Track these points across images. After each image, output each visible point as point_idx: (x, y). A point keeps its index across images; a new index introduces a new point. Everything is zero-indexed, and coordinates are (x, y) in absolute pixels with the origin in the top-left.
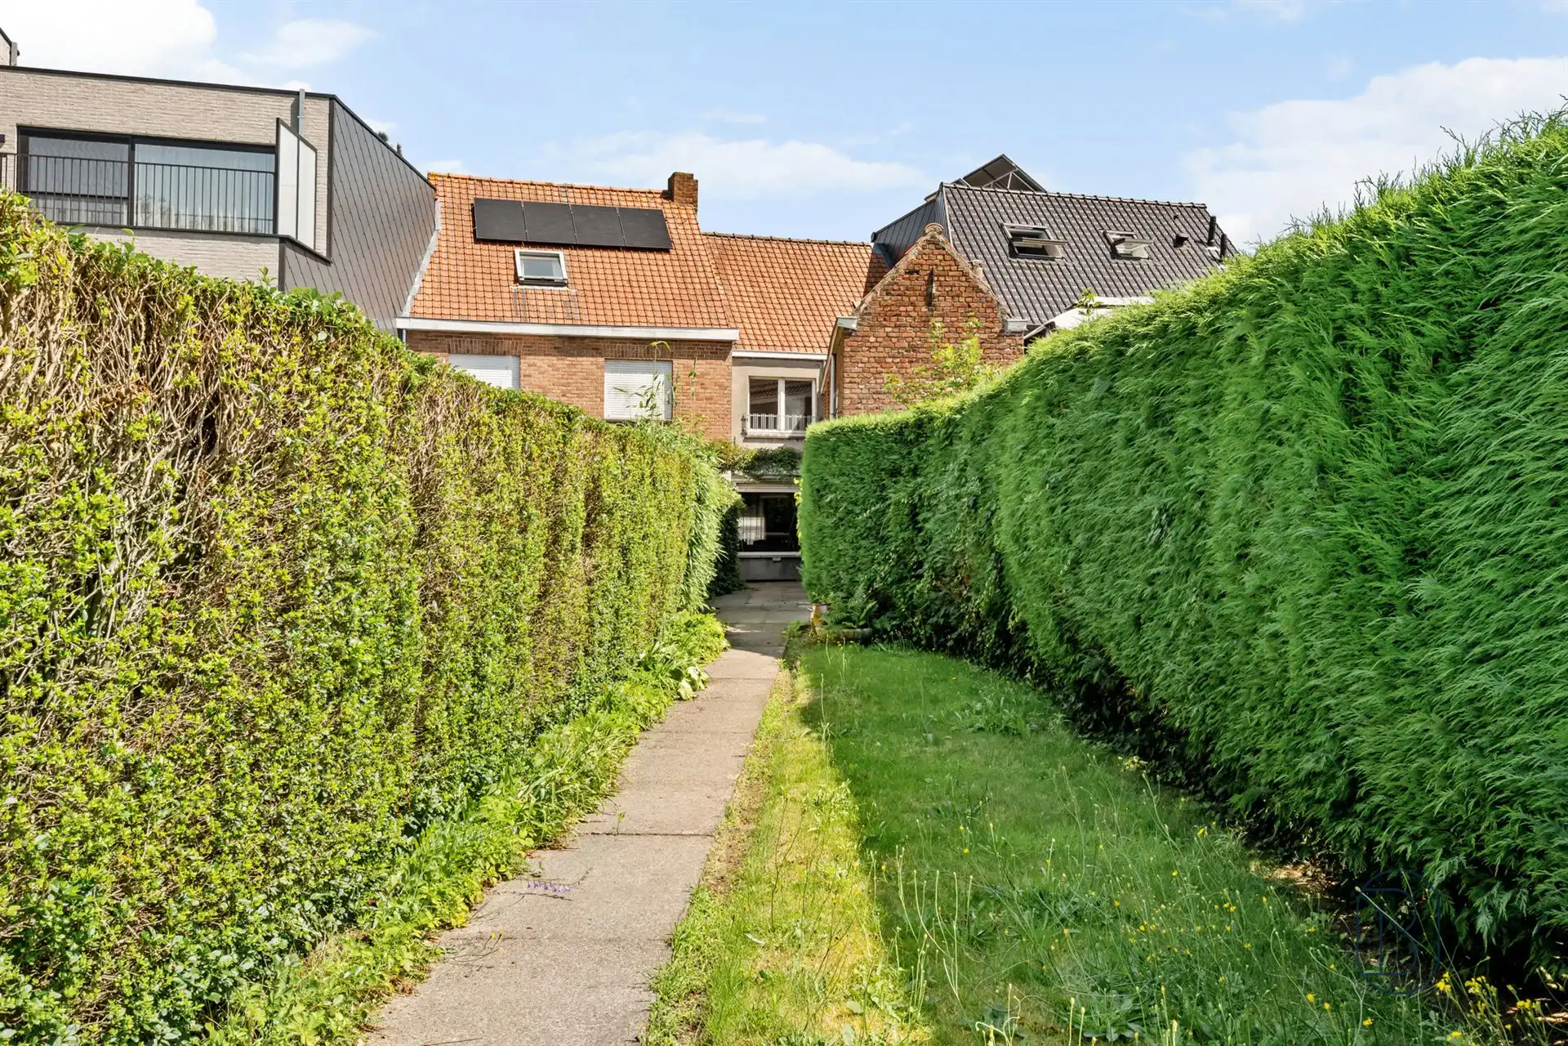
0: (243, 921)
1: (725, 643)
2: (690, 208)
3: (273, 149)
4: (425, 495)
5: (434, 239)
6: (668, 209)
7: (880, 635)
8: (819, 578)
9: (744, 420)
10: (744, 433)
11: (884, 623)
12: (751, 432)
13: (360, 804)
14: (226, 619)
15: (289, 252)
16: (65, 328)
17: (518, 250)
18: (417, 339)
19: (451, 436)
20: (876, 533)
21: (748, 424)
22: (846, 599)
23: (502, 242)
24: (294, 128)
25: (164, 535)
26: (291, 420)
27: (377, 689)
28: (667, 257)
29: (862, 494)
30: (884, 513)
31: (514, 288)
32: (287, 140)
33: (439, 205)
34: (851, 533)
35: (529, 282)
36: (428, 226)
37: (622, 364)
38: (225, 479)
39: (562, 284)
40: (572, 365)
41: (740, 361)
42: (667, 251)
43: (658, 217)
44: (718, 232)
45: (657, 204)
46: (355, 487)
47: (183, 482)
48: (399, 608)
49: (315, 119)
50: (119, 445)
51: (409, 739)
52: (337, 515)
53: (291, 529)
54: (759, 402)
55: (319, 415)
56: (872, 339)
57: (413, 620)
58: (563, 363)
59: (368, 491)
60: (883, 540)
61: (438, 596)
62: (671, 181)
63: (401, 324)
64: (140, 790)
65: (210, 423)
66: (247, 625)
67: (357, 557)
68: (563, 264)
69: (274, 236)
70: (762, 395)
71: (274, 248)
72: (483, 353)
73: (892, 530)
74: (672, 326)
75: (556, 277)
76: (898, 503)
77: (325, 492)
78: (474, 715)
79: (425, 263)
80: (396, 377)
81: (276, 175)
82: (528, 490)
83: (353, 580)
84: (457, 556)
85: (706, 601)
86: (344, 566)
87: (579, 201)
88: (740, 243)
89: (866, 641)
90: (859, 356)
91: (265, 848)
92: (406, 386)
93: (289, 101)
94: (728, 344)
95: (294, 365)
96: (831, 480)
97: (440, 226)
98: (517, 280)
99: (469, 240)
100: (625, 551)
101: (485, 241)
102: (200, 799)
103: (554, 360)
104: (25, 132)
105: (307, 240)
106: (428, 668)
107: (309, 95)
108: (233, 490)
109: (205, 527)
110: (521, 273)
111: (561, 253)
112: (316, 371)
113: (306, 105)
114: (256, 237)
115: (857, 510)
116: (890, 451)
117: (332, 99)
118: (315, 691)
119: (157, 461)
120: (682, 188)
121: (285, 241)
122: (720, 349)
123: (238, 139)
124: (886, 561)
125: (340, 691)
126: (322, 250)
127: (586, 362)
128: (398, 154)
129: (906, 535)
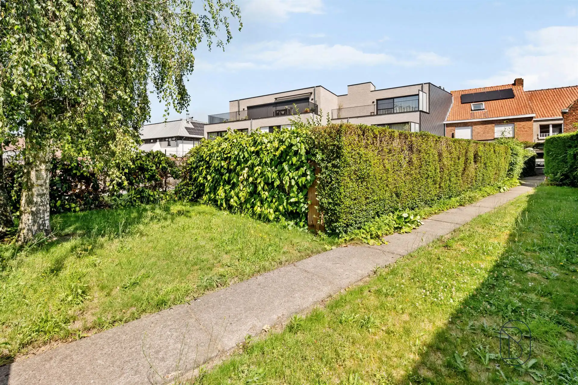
0: (416, 200)
1: (519, 184)
2: (521, 86)
3: (418, 95)
4: (440, 155)
5: (452, 105)
6: (514, 88)
7: (564, 184)
8: (548, 171)
9: (538, 135)
10: (538, 138)
11: (567, 181)
12: (540, 138)
13: (430, 193)
14: (414, 168)
15: (421, 113)
16: (398, 140)
17: (472, 104)
18: (448, 125)
19: (445, 146)
20: (564, 161)
21: (539, 136)
22: (554, 176)
23: (468, 103)
24: (422, 91)
25: (407, 159)
26: (420, 146)
27: (433, 179)
28: (513, 99)
29: (560, 152)
30: (566, 156)
31: (471, 112)
32: (421, 93)
33: (453, 98)
34: (557, 161)
35: (474, 110)
36: (450, 102)
37: (499, 125)
38: (413, 153)
39: (483, 109)
40: (486, 127)
41: (535, 121)
42: (513, 98)
43: (511, 90)
44: (530, 90)
45: (511, 87)
46: (429, 154)
47: (408, 154)
48: (436, 169)
49: (426, 88)
50: (402, 150)
51: (438, 186)
52: (426, 157)
53: (420, 159)
54: (543, 130)
55: (424, 146)
56: (574, 114)
57: (438, 171)
58: (483, 126)
59: (430, 154)
60: (566, 163)
61: (442, 168)
62: (515, 81)
63: (444, 122)
64: (405, 184)
65: (411, 148)
66: (416, 169)
67: (429, 162)
68: (484, 105)
69: (419, 111)
70: (544, 129)
71: (419, 113)
72: (463, 126)
73: (569, 160)
74: (514, 115)
75: (482, 108)
76: (570, 154)
77: (424, 154)
78: (449, 186)
79: (450, 110)
80: (435, 140)
81: (419, 100)
82: (460, 154)
83: (429, 165)
84: (446, 163)
85: (519, 177)
86: (427, 163)
87: (488, 91)
88: (538, 92)
89: (561, 185)
90: (569, 118)
91: (418, 194)
92: (436, 140)
93: (421, 85)
94: (532, 118)
95: (421, 140)
96: (551, 149)
97: (453, 101)
98: (472, 110)
99: (460, 103)
100: (485, 164)
101: (464, 103)
102: (411, 186)
103: (481, 126)
104: (377, 100)
105: (425, 110)
106: (441, 178)
107: (425, 84)
108: (414, 154)
109: (411, 158)
110: (473, 109)
111: (483, 103)
112: (423, 141)
113: (424, 86)
114: (417, 111)
115: (559, 156)
116: (569, 142)
117: (429, 83)
118: (424, 177)
119: (406, 152)
120: (519, 82)
121: (421, 111)
122: (530, 119)
123: (411, 94)
124: (567, 167)
125: (427, 178)
126: (428, 111)
127: (489, 126)
128: (444, 90)
129: (573, 161)
